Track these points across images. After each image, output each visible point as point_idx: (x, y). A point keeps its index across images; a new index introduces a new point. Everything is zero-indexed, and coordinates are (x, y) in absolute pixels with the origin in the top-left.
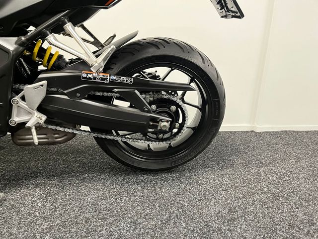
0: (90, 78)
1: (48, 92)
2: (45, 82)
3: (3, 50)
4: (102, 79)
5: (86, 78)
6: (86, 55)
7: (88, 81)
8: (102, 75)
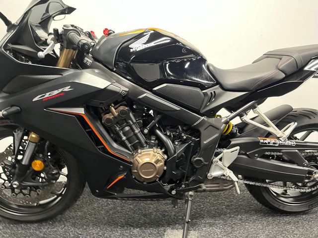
0: (266, 143)
1: (239, 154)
2: (238, 148)
3: (213, 127)
4: (274, 143)
5: (263, 143)
6: (273, 129)
7: (265, 145)
8: (273, 141)
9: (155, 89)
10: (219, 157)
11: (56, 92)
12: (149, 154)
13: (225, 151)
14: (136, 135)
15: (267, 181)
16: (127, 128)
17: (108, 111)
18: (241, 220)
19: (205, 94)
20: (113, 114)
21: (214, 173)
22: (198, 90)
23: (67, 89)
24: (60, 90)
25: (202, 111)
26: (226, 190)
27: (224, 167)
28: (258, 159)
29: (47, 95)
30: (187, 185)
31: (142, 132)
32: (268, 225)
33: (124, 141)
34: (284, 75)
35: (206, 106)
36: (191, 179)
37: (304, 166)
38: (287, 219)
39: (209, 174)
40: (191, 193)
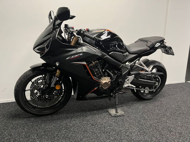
2: (134, 75)
3: (126, 68)
6: (145, 68)
7: (142, 74)
8: (144, 72)
9: (110, 54)
10: (127, 79)
11: (76, 56)
12: (106, 79)
13: (130, 77)
14: (100, 72)
15: (140, 87)
16: (96, 70)
17: (91, 63)
18: (131, 104)
19: (124, 55)
20: (93, 64)
21: (126, 85)
22: (122, 54)
23: (81, 54)
24: (78, 55)
25: (123, 62)
26: (127, 92)
27: (128, 83)
28: (140, 79)
29: (73, 57)
30: (116, 91)
31: (102, 70)
32: (141, 104)
33: (95, 75)
34: (149, 49)
35: (124, 60)
36: (117, 89)
37: (153, 81)
38: (146, 101)
39: (124, 86)
40: (117, 94)
